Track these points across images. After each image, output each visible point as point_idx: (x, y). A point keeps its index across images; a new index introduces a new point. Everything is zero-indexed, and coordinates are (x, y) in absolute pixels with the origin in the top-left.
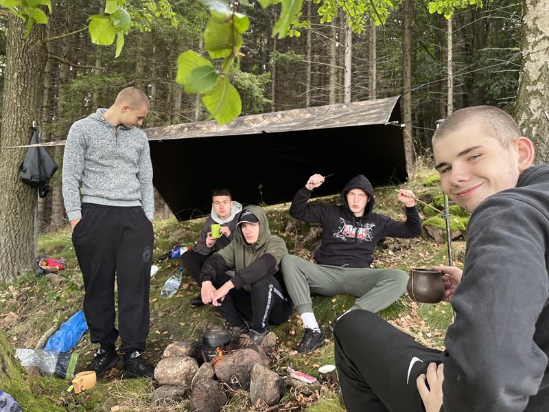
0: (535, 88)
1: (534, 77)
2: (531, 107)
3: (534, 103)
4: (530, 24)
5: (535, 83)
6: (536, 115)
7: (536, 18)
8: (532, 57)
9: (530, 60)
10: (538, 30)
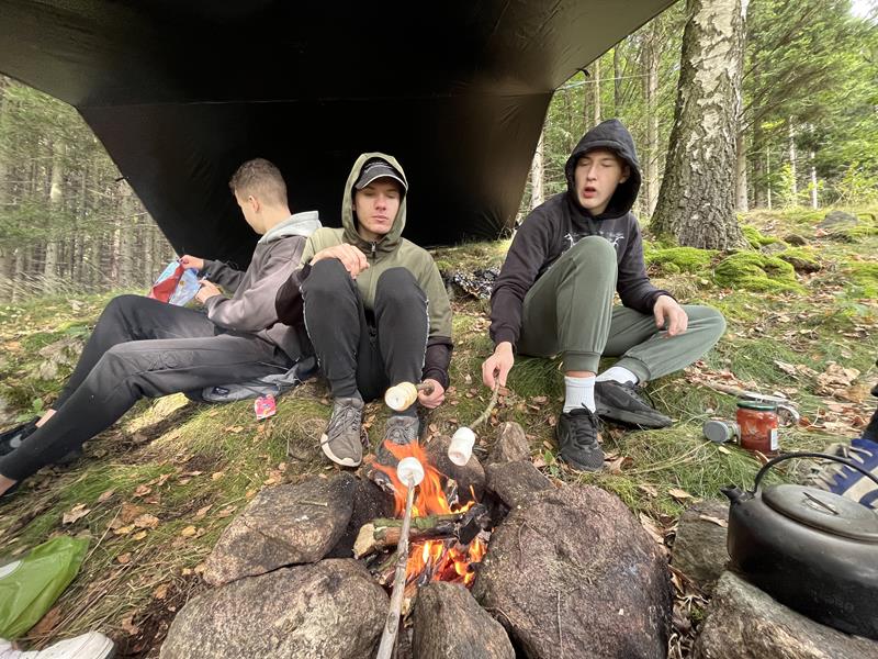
0: (710, 101)
1: (708, 88)
2: (705, 124)
3: (709, 120)
4: (704, 24)
5: (710, 95)
6: (712, 133)
7: (712, 17)
8: (706, 65)
9: (702, 68)
10: (714, 30)
